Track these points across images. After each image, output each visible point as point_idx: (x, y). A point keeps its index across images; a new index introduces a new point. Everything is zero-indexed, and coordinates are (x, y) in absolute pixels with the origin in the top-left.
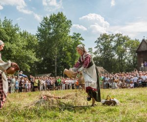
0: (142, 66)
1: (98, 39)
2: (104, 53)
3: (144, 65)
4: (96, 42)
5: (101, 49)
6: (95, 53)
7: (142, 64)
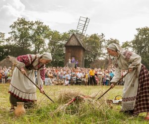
0: (70, 62)
1: (15, 23)
2: (19, 41)
3: (71, 61)
4: (10, 26)
5: (16, 35)
6: (8, 40)
7: (70, 60)
